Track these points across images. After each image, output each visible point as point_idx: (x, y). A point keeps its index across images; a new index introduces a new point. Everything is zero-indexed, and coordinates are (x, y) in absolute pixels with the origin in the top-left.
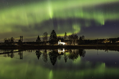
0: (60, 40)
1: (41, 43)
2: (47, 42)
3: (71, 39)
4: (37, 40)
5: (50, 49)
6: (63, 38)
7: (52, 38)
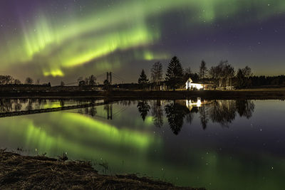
0: (190, 79)
1: (149, 85)
2: (162, 84)
3: (217, 76)
4: (140, 80)
5: (168, 99)
6: (196, 74)
7: (173, 75)
